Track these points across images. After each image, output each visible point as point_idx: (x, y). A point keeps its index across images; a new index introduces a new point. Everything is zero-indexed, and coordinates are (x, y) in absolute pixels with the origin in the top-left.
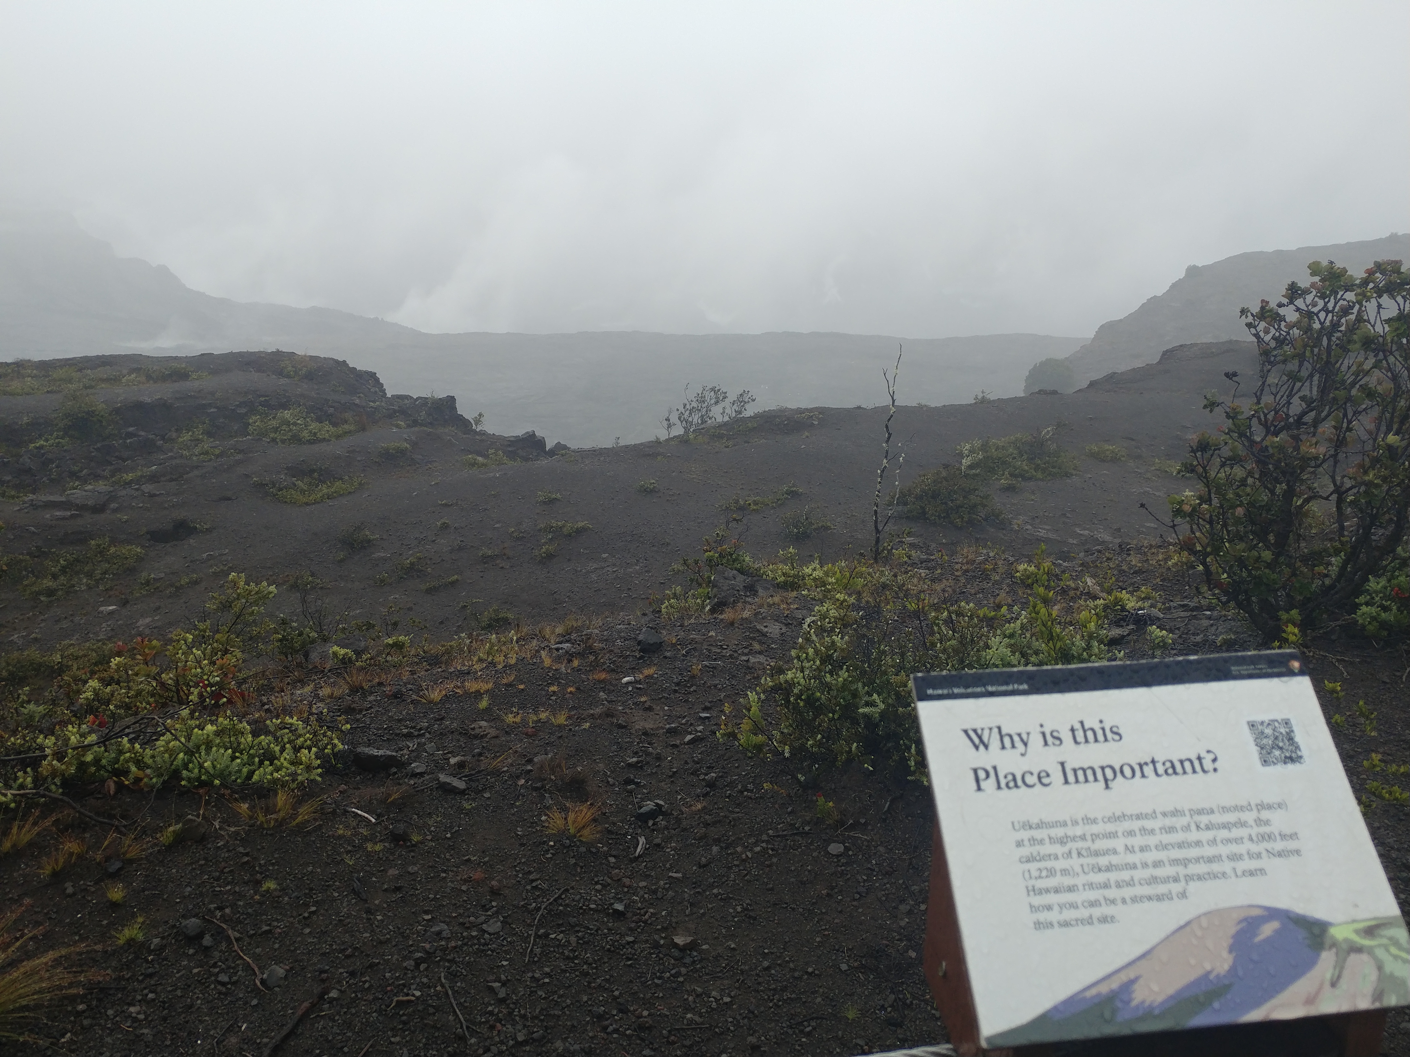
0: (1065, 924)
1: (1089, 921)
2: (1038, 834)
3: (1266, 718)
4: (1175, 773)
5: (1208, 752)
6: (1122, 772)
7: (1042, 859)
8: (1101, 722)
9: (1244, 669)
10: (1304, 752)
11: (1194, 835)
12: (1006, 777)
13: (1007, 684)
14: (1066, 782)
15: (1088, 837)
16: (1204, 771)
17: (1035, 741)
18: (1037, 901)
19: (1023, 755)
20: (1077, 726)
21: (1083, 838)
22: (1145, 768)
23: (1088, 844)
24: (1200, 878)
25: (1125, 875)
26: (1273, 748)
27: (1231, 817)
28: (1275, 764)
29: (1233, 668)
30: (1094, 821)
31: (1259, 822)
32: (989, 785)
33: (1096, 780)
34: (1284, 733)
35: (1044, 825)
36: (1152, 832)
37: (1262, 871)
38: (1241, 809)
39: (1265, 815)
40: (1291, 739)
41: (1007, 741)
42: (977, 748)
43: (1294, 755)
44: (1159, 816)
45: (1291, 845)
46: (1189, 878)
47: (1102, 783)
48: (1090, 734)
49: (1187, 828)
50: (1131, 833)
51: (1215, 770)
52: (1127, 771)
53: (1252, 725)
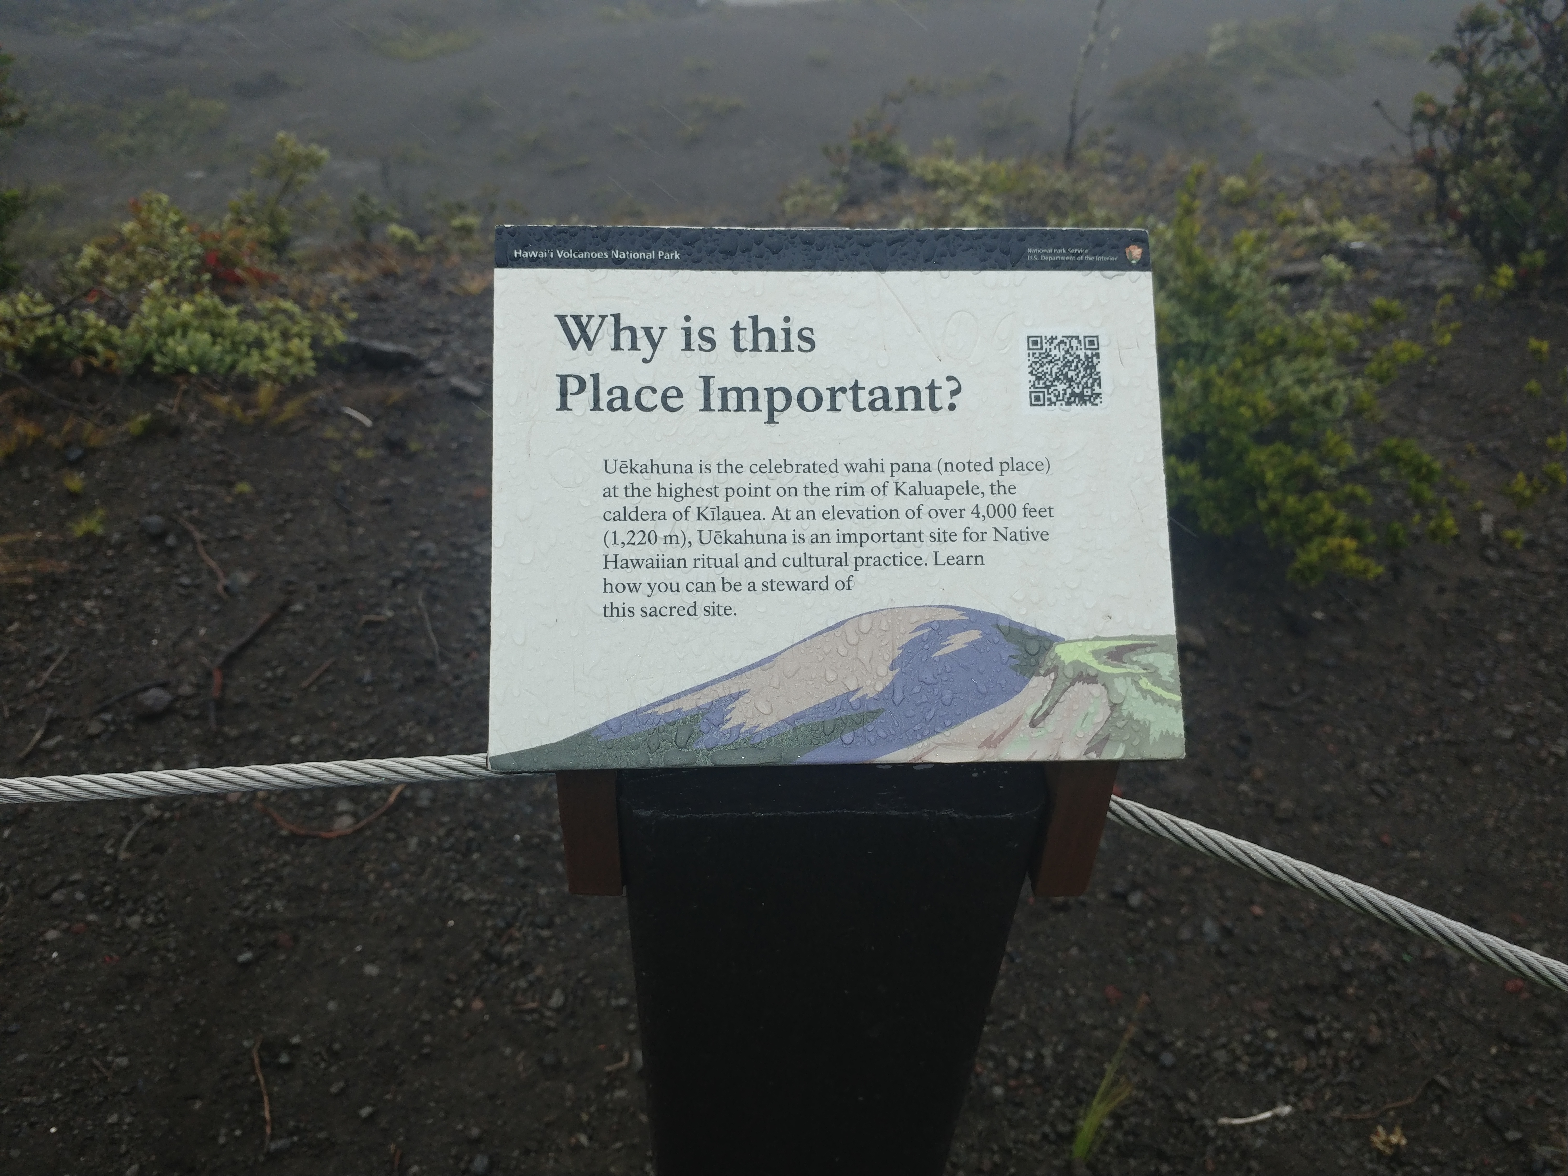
0: (655, 613)
1: (692, 611)
2: (640, 481)
3: (1060, 332)
4: (886, 407)
5: (949, 378)
6: (800, 400)
7: (639, 516)
8: (787, 319)
9: (1048, 254)
10: (1106, 388)
11: (890, 501)
12: (610, 392)
13: (647, 249)
14: (707, 407)
15: (721, 493)
16: (933, 407)
17: (673, 340)
18: (616, 576)
19: (645, 361)
20: (747, 323)
21: (713, 492)
22: (840, 396)
23: (720, 501)
24: (878, 562)
25: (764, 551)
26: (1057, 378)
27: (956, 479)
28: (1051, 403)
29: (1030, 250)
30: (737, 469)
31: (998, 488)
32: (581, 402)
33: (755, 408)
34: (1082, 357)
35: (655, 469)
36: (823, 492)
37: (979, 559)
38: (976, 467)
39: (1011, 477)
40: (1090, 366)
41: (626, 337)
42: (574, 344)
43: (1087, 392)
44: (842, 468)
45: (1037, 524)
46: (863, 561)
47: (764, 415)
48: (764, 338)
49: (882, 490)
50: (791, 491)
51: (952, 407)
52: (810, 400)
53: (1034, 342)
